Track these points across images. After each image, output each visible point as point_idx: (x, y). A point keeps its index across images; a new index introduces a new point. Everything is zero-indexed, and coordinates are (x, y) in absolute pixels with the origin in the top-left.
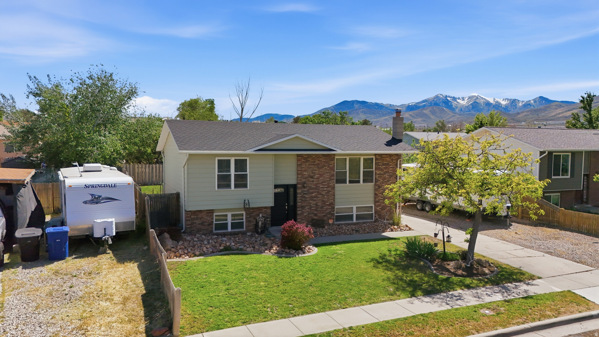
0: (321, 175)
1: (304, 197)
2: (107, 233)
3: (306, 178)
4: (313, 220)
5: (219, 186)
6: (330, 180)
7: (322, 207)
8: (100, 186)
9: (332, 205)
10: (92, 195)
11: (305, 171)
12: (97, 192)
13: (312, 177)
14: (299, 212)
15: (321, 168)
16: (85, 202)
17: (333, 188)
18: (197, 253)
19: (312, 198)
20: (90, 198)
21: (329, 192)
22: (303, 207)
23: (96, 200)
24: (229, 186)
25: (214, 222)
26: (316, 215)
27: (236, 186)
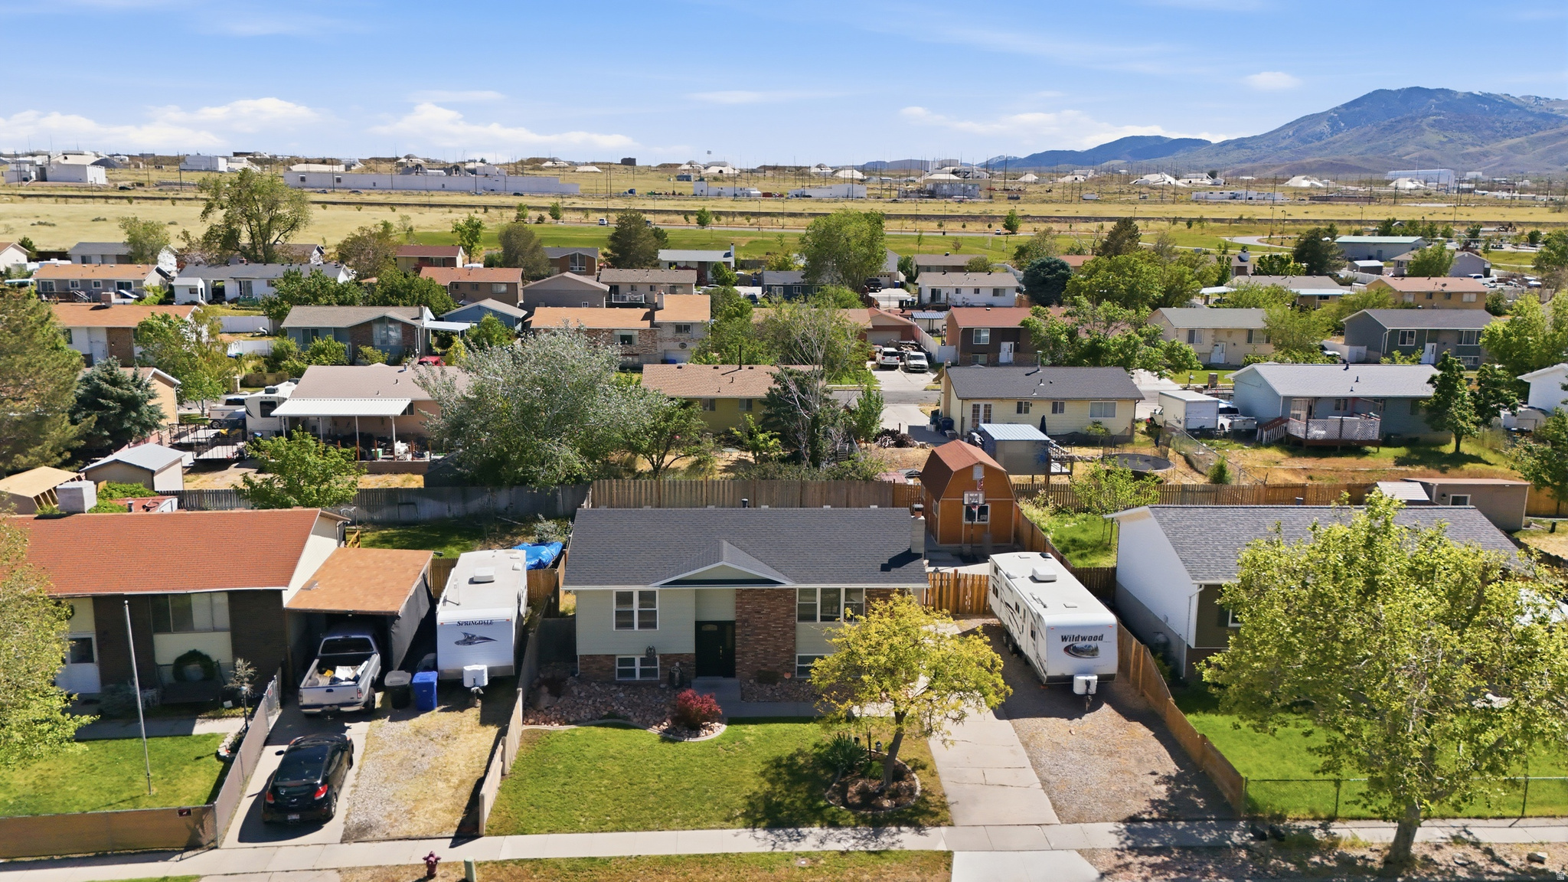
0: (774, 610)
1: (747, 640)
2: (478, 683)
3: (749, 613)
4: (760, 671)
5: (619, 626)
6: (789, 616)
7: (775, 655)
8: (474, 623)
9: (792, 652)
10: (465, 634)
11: (748, 603)
12: (471, 631)
13: (759, 612)
14: (738, 660)
15: (773, 599)
16: (457, 643)
17: (794, 628)
18: (571, 720)
19: (758, 641)
20: (463, 637)
21: (785, 633)
22: (743, 653)
23: (469, 640)
24: (631, 625)
25: (617, 667)
26: (764, 665)
27: (641, 626)
